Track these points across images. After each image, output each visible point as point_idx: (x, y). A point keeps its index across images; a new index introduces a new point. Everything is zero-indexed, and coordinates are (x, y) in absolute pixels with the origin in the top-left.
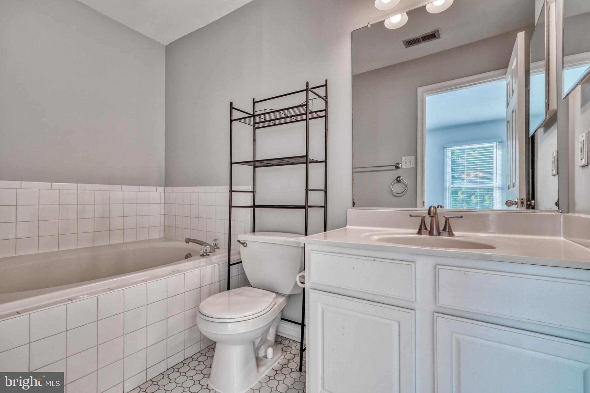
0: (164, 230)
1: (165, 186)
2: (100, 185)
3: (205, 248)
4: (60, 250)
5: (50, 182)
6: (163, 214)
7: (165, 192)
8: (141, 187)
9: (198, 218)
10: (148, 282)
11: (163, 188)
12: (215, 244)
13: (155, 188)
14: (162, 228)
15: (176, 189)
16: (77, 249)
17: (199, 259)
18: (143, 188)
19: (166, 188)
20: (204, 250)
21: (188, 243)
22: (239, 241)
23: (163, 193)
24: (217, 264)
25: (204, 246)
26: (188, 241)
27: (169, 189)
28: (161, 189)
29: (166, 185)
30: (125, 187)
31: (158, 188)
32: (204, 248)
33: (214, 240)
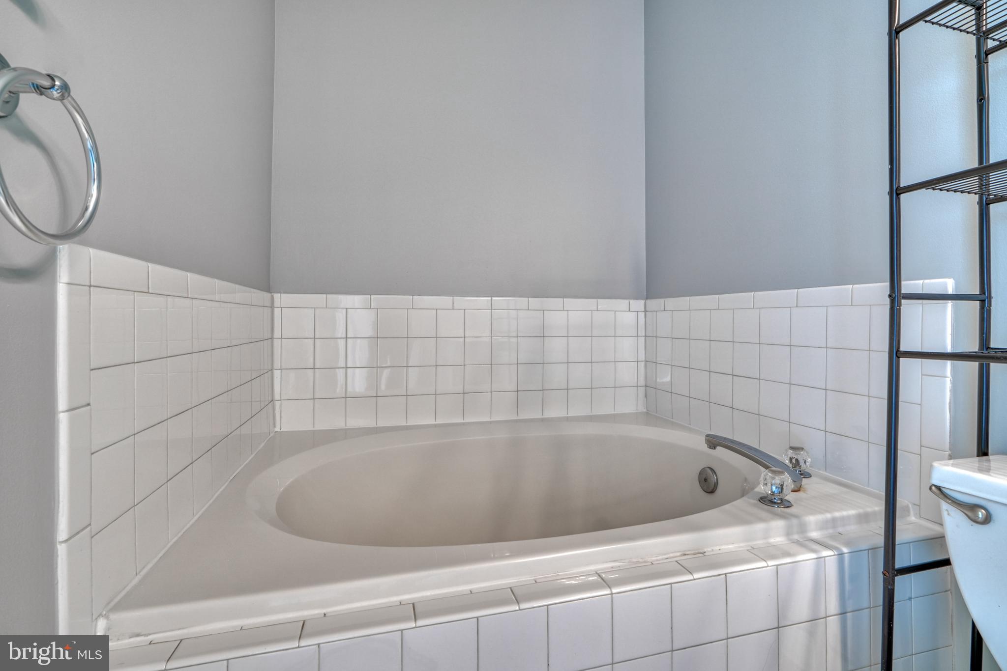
0: (646, 396)
1: (647, 298)
2: (527, 299)
3: (777, 480)
4: (467, 421)
5: (451, 296)
6: (643, 359)
7: (646, 311)
8: (599, 300)
9: (733, 375)
10: (614, 591)
11: (642, 302)
12: (797, 460)
13: (627, 301)
14: (642, 390)
15: (671, 303)
16: (491, 422)
17: (762, 520)
18: (603, 303)
19: (648, 301)
20: (774, 488)
21: (715, 448)
22: (940, 491)
23: (643, 314)
24: (830, 553)
25: (774, 472)
26: (713, 442)
27: (653, 304)
28: (639, 304)
29: (650, 294)
30: (570, 303)
31: (632, 302)
32: (773, 478)
33: (792, 448)
